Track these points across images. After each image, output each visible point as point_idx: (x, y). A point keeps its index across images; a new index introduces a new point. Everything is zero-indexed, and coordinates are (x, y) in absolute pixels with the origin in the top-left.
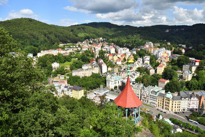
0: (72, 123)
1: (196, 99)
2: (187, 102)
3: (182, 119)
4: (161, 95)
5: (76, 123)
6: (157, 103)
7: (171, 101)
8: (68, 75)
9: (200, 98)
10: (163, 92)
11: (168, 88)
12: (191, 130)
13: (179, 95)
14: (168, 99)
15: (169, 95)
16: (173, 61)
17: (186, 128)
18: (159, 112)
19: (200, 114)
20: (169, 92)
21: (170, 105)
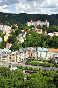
1: (28, 52)
2: (24, 54)
3: (23, 65)
4: (9, 53)
6: (7, 59)
7: (15, 56)
9: (30, 51)
10: (10, 51)
11: (12, 49)
12: (29, 70)
13: (19, 51)
14: (13, 55)
15: (14, 52)
16: (12, 32)
17: (26, 69)
18: (9, 65)
19: (31, 60)
20: (14, 51)
21: (15, 58)
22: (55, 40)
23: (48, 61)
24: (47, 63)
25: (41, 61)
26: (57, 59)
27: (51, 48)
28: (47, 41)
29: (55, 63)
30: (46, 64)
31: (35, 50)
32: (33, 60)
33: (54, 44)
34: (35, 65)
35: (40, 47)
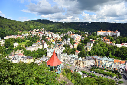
0: (24, 77)
1: (93, 60)
2: (89, 62)
3: (87, 71)
4: (76, 59)
5: (26, 77)
6: (74, 63)
7: (81, 62)
8: (24, 50)
9: (95, 59)
10: (77, 57)
11: (80, 55)
12: (91, 76)
13: (85, 58)
14: (80, 61)
15: (80, 59)
16: (82, 41)
17: (89, 75)
19: (95, 67)
20: (80, 57)
21: (81, 64)
22: (122, 51)
23: (112, 72)
24: (111, 73)
25: (105, 70)
26: (122, 70)
27: (117, 59)
28: (114, 51)
29: (120, 74)
30: (109, 74)
31: (101, 59)
32: (98, 68)
33: (121, 55)
34: (98, 73)
35: (106, 57)
